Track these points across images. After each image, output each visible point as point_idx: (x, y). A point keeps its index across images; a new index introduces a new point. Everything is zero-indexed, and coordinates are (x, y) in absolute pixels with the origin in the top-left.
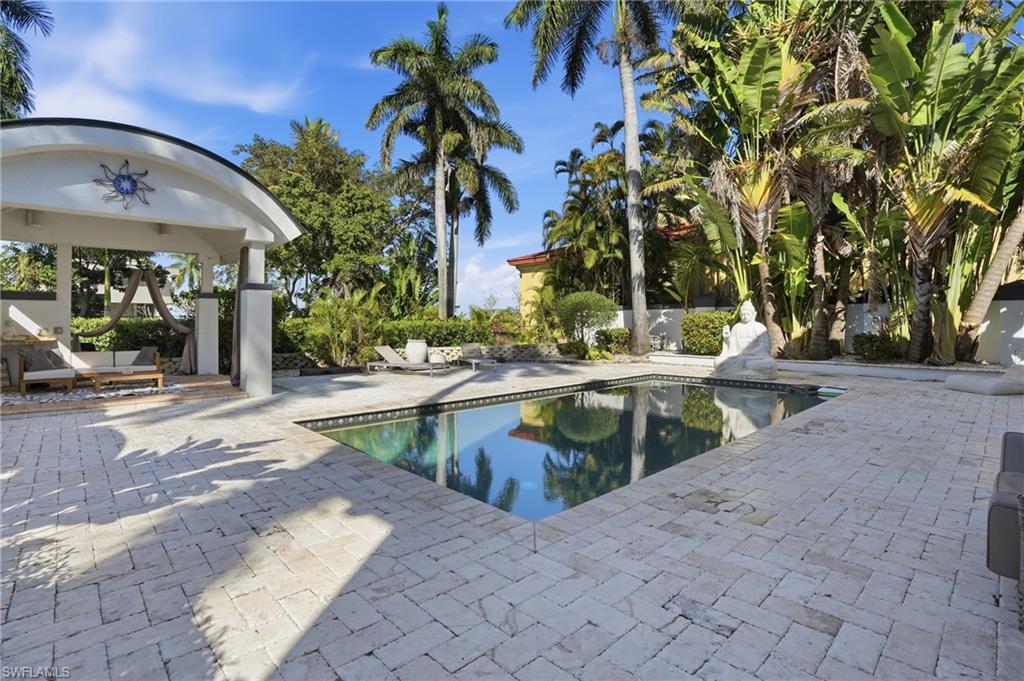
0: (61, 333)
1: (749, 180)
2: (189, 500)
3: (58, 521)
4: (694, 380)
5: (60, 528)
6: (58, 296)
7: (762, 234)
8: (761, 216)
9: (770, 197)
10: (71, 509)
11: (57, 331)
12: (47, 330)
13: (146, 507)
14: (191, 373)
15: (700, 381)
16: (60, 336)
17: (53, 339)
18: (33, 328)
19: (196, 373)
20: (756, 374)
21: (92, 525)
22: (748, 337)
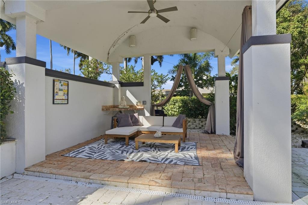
0: (146, 104)
6: (144, 84)
11: (144, 103)
12: (139, 102)
14: (212, 133)
16: (145, 105)
17: (142, 107)
18: (134, 101)
19: (215, 133)
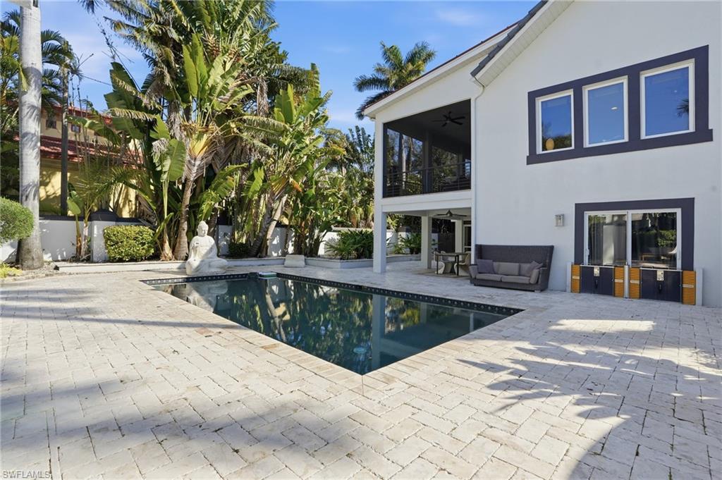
1: (195, 136)
2: (612, 352)
3: (698, 374)
4: (175, 281)
5: (697, 369)
7: (194, 175)
8: (198, 163)
9: (205, 152)
10: (690, 378)
13: (639, 359)
15: (180, 280)
20: (219, 270)
21: (677, 363)
22: (207, 246)
